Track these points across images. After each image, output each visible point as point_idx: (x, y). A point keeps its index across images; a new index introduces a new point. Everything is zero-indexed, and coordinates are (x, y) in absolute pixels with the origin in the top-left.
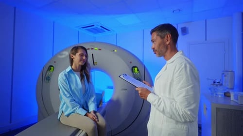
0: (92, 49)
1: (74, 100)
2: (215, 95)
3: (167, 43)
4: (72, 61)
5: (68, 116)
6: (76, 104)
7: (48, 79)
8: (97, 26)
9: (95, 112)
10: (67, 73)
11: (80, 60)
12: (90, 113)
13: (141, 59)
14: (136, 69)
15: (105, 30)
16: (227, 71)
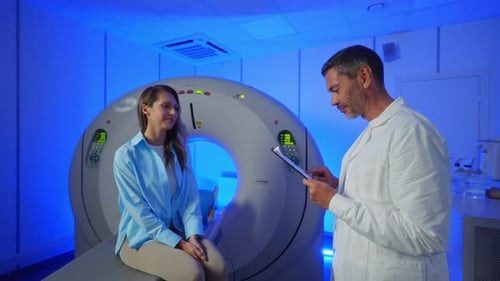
0: (190, 92)
1: (152, 211)
2: (464, 195)
3: (366, 85)
4: (144, 121)
5: (138, 247)
6: (155, 220)
7: (95, 159)
8: (200, 43)
9: (199, 238)
10: (133, 150)
11: (164, 118)
12: (187, 240)
13: (295, 111)
14: (288, 137)
15: (218, 52)
16: (488, 141)
